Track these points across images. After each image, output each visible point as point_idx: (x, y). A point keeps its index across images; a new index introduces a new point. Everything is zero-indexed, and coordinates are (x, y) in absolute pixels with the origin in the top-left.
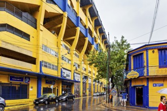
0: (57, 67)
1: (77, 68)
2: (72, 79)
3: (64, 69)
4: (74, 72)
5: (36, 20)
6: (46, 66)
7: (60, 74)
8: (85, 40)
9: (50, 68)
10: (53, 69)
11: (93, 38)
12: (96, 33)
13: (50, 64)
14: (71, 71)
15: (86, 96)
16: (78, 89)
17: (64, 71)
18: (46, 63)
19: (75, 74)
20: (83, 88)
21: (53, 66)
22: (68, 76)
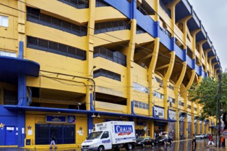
0: (148, 105)
1: (172, 104)
2: (166, 118)
3: (156, 106)
4: (169, 110)
5: (126, 57)
6: (136, 106)
7: (151, 114)
8: (182, 66)
9: (140, 107)
10: (144, 108)
11: (193, 60)
12: (199, 51)
13: (140, 103)
14: (163, 108)
15: (184, 139)
16: (173, 131)
17: (156, 109)
18: (136, 102)
19: (170, 111)
20: (180, 129)
21: (144, 104)
22: (160, 114)
